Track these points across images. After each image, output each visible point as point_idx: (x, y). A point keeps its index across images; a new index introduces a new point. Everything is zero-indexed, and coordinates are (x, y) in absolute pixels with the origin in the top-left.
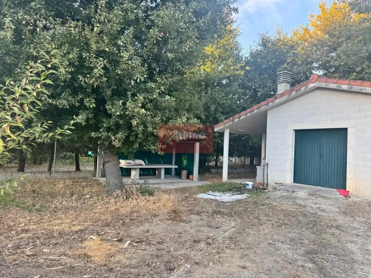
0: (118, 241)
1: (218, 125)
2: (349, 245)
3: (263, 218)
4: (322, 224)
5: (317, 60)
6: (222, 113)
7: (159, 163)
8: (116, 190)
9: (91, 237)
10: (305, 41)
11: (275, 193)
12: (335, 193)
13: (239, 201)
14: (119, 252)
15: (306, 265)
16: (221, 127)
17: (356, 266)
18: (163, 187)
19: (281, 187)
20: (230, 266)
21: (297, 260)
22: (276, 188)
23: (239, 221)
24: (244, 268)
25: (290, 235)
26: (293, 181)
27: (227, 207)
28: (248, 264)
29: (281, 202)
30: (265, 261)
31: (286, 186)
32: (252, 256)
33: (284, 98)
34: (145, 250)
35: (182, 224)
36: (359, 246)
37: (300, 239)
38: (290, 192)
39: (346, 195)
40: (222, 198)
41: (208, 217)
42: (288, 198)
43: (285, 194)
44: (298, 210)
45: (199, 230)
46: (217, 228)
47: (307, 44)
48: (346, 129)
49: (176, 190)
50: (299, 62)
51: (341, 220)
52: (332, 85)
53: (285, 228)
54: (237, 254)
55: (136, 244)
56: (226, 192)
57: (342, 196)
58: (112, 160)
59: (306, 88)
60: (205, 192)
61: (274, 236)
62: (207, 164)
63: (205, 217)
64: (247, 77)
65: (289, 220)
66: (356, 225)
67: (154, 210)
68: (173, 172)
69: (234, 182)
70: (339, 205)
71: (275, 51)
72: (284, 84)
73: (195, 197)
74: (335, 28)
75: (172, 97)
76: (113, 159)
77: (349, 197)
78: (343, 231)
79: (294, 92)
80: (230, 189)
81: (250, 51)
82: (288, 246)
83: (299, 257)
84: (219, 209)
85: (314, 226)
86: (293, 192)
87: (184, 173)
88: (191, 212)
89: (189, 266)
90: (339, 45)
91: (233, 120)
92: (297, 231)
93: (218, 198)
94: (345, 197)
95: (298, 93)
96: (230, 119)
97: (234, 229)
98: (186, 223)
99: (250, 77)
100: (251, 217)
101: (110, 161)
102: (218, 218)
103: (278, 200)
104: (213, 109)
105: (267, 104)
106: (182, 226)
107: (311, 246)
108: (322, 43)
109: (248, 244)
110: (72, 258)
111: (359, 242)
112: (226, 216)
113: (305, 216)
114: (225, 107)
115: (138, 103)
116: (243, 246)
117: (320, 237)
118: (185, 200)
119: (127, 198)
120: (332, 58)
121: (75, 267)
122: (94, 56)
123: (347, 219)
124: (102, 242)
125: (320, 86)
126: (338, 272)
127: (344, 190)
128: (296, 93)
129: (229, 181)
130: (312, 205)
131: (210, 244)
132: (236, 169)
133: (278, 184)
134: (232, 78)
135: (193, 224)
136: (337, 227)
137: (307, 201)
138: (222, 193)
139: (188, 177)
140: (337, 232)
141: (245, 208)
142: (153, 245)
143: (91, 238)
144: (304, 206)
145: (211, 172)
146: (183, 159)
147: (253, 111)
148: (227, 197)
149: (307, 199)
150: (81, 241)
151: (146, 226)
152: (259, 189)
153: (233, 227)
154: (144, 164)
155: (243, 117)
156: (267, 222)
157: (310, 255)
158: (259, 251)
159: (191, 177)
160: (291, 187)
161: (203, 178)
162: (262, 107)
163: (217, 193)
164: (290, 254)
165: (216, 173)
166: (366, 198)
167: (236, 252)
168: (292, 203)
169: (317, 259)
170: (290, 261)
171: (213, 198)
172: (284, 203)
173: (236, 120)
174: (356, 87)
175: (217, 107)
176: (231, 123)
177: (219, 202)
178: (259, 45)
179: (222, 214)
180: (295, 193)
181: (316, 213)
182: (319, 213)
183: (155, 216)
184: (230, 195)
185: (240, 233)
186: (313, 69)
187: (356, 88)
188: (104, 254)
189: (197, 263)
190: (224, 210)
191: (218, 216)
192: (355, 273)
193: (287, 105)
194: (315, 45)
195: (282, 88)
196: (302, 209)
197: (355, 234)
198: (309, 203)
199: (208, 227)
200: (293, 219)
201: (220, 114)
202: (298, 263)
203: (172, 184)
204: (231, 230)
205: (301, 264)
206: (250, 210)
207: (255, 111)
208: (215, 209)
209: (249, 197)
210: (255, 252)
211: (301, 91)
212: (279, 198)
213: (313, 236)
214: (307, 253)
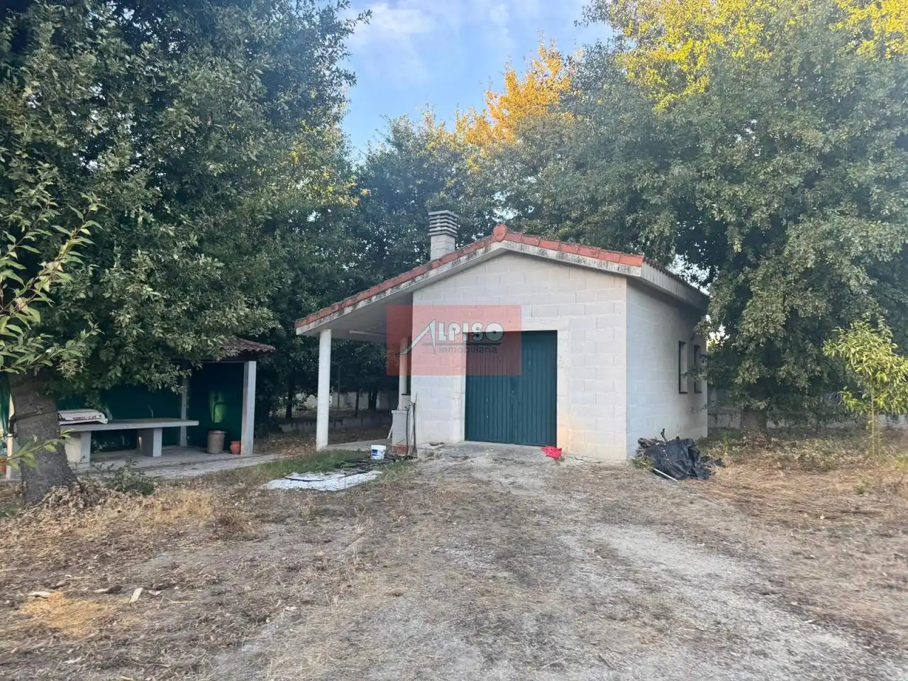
0: (110, 592)
1: (305, 322)
2: (563, 537)
3: (416, 512)
4: (520, 510)
5: (503, 188)
6: (312, 292)
7: (145, 416)
8: (54, 488)
9: (35, 593)
10: (480, 145)
11: (431, 463)
12: (539, 454)
13: (363, 486)
14: (125, 611)
15: (499, 575)
16: (312, 326)
17: (573, 565)
18: (170, 474)
19: (442, 451)
20: (371, 597)
21: (483, 570)
22: (432, 454)
23: (370, 521)
24: (397, 595)
25: (469, 534)
26: (463, 437)
27: (340, 501)
28: (402, 589)
29: (446, 479)
30: (431, 579)
31: (451, 447)
32: (408, 577)
33: (445, 268)
34: (185, 598)
35: (250, 543)
36: (578, 537)
37: (485, 538)
38: (459, 459)
39: (557, 456)
40: (324, 483)
41: (302, 525)
42: (456, 470)
43: (451, 464)
44: (476, 491)
45: (292, 550)
46: (326, 542)
47: (482, 153)
48: (555, 333)
49: (208, 479)
50: (470, 190)
51: (550, 500)
52: (531, 247)
53: (458, 523)
54: (380, 577)
55: (158, 593)
56: (330, 470)
57: (550, 459)
58: (40, 412)
59: (486, 251)
60: (282, 477)
61: (440, 539)
62: (271, 413)
63: (297, 526)
64: (363, 211)
65: (464, 509)
66: (573, 505)
67: (168, 525)
68: (183, 436)
69: (343, 448)
70: (546, 476)
71: (422, 160)
72: (444, 238)
73: (262, 488)
74: (534, 128)
75: (216, 260)
76: (41, 409)
77: (563, 460)
78: (553, 517)
79: (465, 257)
80: (339, 463)
81: (367, 152)
82: (467, 552)
83: (487, 566)
84: (324, 507)
85: (507, 514)
86: (466, 458)
87: (217, 438)
88: (263, 519)
89: (293, 608)
90: (543, 161)
91: (341, 310)
92: (479, 526)
93: (316, 485)
94: (556, 459)
95: (471, 259)
96: (334, 308)
97: (363, 538)
98: (259, 541)
99: (370, 212)
100: (393, 512)
101: (34, 414)
102: (325, 524)
103: (439, 477)
104: (290, 282)
105: (413, 279)
106: (251, 547)
107: (506, 547)
108: (512, 155)
109: (397, 559)
110: (10, 638)
111: (578, 531)
112: (341, 518)
113: (490, 499)
114: (317, 278)
115: (135, 273)
116: (387, 562)
117: (518, 530)
118: (239, 497)
119: (85, 505)
120: (530, 185)
121: (34, 650)
122: (25, 156)
123: (560, 496)
124: (68, 601)
125: (510, 248)
126: (547, 578)
127: (553, 448)
128: (469, 257)
129: (332, 448)
130: (501, 478)
131: (323, 569)
132: (341, 421)
133: (438, 444)
134: (329, 211)
135: (274, 541)
136: (544, 513)
137: (492, 473)
138: (322, 474)
139: (227, 448)
140: (544, 520)
141: (377, 497)
142: (199, 587)
143: (37, 596)
144: (488, 483)
145: (280, 431)
146: (213, 403)
147: (384, 291)
148: (335, 482)
149: (490, 470)
150: (12, 605)
151: (165, 558)
152: (399, 458)
153: (361, 535)
154: (104, 420)
155: (362, 304)
156: (424, 517)
157: (504, 559)
158: (418, 567)
159: (234, 446)
160: (461, 447)
161: (265, 447)
162: (403, 285)
163: (310, 476)
164: (471, 563)
165: (296, 433)
166: (589, 460)
167: (377, 574)
168: (466, 479)
169: (516, 563)
170: (474, 574)
171: (304, 485)
172: (450, 479)
173: (348, 310)
174: (570, 256)
175: (297, 276)
176: (336, 316)
177: (321, 492)
178: (388, 140)
179: (333, 515)
180: (469, 460)
181: (509, 492)
182: (514, 492)
183: (178, 535)
184: (338, 475)
185: (378, 542)
186: (494, 205)
187: (571, 258)
188: (88, 620)
189: (306, 602)
190: (336, 507)
191: (325, 520)
192: (572, 575)
193: (450, 281)
194: (500, 157)
195: (440, 245)
196: (484, 488)
197: (572, 520)
198: (496, 476)
199: (307, 542)
200: (469, 507)
201: (305, 294)
202: (487, 574)
203: (190, 467)
204: (358, 541)
205: (492, 574)
206: (388, 501)
207: (389, 292)
208: (315, 507)
209: (383, 477)
210: (412, 570)
211: (478, 256)
212: (440, 472)
213: (506, 531)
214: (499, 557)
